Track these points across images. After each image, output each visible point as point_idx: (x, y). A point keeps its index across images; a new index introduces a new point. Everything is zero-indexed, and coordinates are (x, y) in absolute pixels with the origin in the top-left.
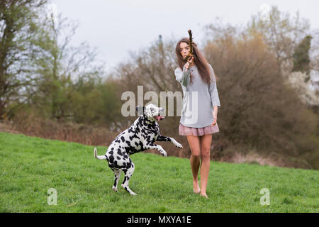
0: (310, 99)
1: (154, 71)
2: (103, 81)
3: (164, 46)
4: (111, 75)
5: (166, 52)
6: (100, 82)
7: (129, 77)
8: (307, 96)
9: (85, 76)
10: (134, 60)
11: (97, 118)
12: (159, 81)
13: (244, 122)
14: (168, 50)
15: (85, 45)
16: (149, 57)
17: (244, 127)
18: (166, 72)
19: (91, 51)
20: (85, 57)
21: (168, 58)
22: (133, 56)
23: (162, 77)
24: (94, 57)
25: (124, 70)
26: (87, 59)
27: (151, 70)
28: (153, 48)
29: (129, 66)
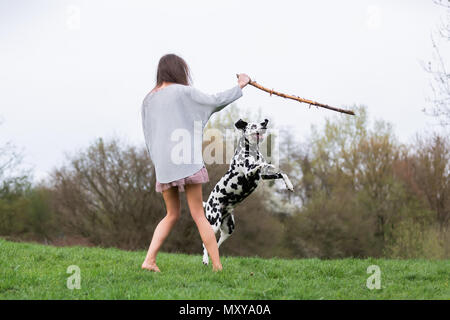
0: (276, 205)
1: (93, 175)
2: (33, 187)
3: (105, 146)
4: (43, 181)
5: (107, 152)
6: (29, 188)
7: (64, 183)
8: (272, 202)
9: (11, 182)
10: (70, 162)
11: (25, 231)
12: (99, 186)
14: (110, 150)
15: (12, 145)
16: (88, 159)
18: (107, 174)
19: (17, 153)
20: (11, 160)
21: (109, 159)
22: (68, 158)
23: (103, 181)
24: (22, 158)
25: (59, 174)
26: (13, 162)
27: (89, 173)
28: (92, 147)
29: (64, 169)
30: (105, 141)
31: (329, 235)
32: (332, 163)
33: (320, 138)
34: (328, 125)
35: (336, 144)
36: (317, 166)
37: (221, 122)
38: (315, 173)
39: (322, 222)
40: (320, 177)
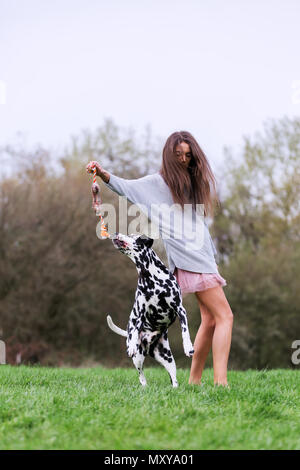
13: (72, 310)
17: (74, 318)
31: (262, 307)
32: (254, 202)
33: (237, 166)
34: (248, 148)
35: (260, 175)
36: (232, 207)
38: (231, 217)
39: (250, 288)
40: (237, 222)
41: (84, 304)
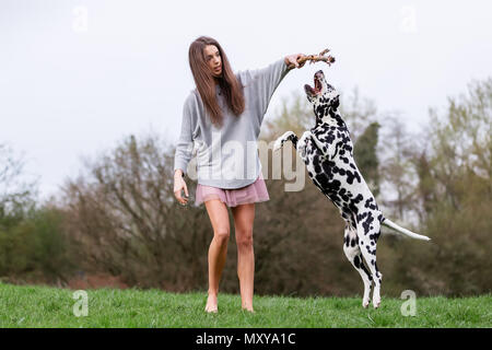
1: (123, 188)
2: (38, 206)
3: (139, 146)
4: (52, 198)
5: (142, 155)
6: (32, 208)
7: (82, 200)
9: (7, 200)
10: (90, 170)
11: (29, 269)
12: (132, 204)
13: (276, 264)
14: (146, 152)
15: (6, 147)
16: (114, 164)
17: (277, 272)
18: (143, 186)
19: (15, 159)
20: (7, 168)
21: (145, 165)
22: (87, 165)
23: (137, 195)
24: (21, 167)
25: (74, 188)
26: (10, 172)
27: (118, 185)
28: (120, 149)
29: (81, 181)
30: (138, 140)
31: (458, 263)
32: (459, 162)
33: (442, 127)
34: (452, 109)
35: (465, 135)
36: (438, 167)
37: (301, 108)
38: (436, 177)
39: (448, 245)
40: (444, 182)
41: (286, 259)
